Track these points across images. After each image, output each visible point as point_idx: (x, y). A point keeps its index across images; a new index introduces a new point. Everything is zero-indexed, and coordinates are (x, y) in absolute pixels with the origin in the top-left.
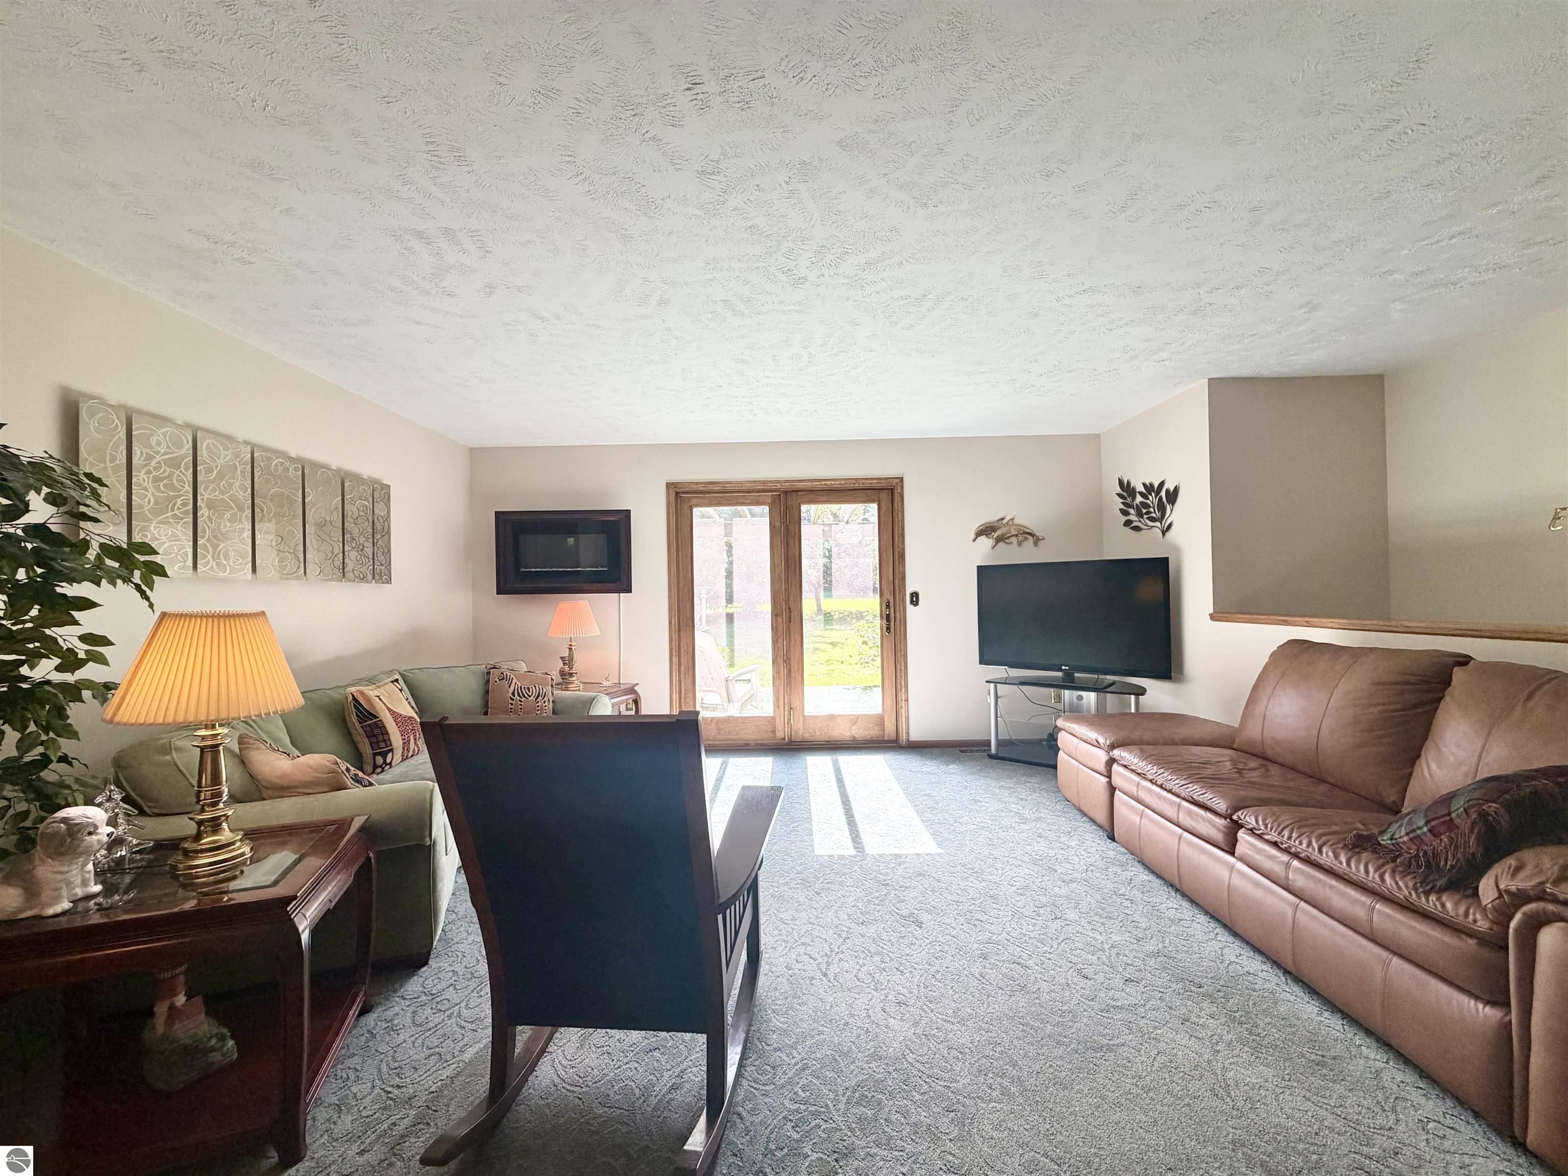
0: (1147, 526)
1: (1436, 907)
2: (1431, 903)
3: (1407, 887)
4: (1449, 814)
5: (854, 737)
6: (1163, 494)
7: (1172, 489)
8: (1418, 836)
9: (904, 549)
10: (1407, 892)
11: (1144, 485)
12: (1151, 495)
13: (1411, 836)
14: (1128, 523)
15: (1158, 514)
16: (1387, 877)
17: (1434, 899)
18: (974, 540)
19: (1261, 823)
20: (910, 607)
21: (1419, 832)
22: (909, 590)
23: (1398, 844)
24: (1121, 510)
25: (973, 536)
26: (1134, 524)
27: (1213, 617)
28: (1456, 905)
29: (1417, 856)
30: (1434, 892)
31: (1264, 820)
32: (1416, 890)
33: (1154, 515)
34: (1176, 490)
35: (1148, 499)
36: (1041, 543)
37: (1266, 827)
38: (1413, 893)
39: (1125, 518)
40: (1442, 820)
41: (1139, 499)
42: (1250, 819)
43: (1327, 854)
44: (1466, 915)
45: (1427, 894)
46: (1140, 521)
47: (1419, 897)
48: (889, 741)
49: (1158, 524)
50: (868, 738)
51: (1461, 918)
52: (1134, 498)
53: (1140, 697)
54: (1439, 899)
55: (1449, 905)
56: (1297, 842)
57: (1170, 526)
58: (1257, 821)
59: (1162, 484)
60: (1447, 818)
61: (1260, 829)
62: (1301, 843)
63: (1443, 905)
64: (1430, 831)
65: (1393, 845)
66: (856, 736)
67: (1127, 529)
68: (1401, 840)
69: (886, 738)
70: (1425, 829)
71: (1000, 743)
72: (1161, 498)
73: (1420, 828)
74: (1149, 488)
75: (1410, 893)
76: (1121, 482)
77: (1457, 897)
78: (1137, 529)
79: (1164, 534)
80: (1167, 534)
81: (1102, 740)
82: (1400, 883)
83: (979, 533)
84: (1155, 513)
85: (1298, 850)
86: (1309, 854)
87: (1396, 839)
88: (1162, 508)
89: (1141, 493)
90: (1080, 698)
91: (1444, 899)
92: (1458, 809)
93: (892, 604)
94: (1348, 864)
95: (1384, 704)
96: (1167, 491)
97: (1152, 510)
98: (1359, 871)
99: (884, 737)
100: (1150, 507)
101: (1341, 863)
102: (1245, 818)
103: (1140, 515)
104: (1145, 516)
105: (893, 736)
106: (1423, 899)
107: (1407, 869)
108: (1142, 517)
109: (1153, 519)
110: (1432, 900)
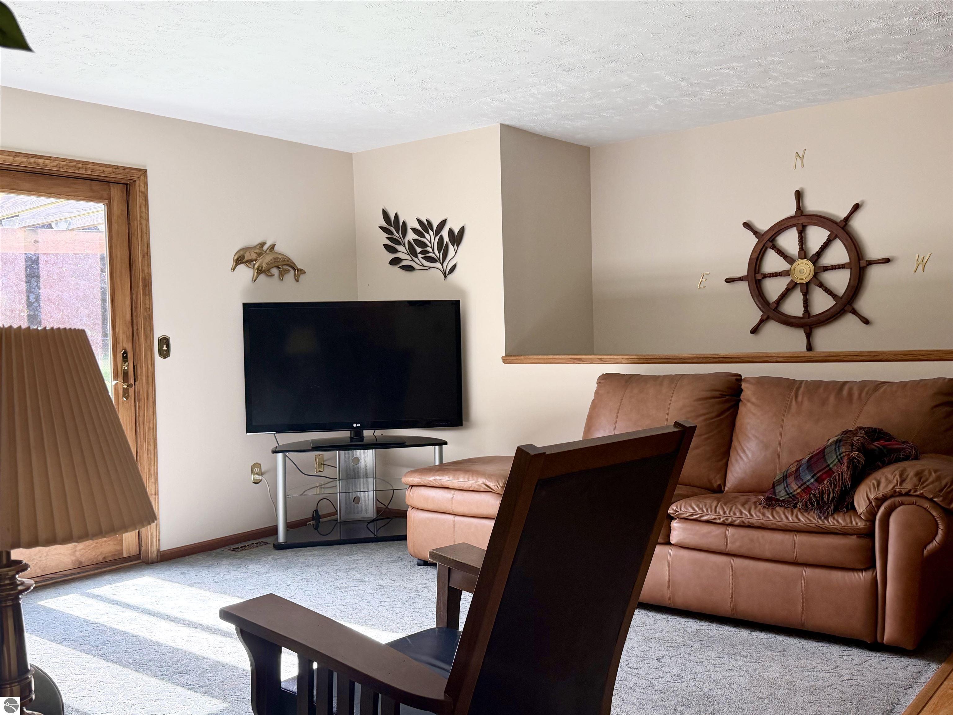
0: (423, 266)
1: (834, 524)
2: (831, 523)
3: (814, 518)
4: (828, 466)
5: (81, 562)
6: (445, 233)
7: (456, 231)
8: (808, 486)
9: (150, 275)
10: (816, 522)
11: (420, 221)
12: (428, 233)
13: (803, 488)
14: (395, 262)
15: (437, 254)
16: (800, 516)
17: (832, 520)
18: (233, 269)
19: (697, 509)
20: (158, 359)
21: (808, 484)
22: (158, 334)
23: (794, 496)
24: (386, 246)
25: (231, 263)
26: (404, 263)
27: (505, 360)
28: (844, 520)
29: (810, 499)
30: (830, 516)
31: (698, 506)
32: (820, 518)
33: (431, 255)
34: (462, 231)
35: (424, 237)
36: (302, 277)
37: (703, 511)
38: (820, 521)
39: (392, 256)
40: (824, 471)
41: (411, 236)
42: (687, 509)
43: (756, 515)
44: (851, 522)
45: (826, 518)
46: (413, 261)
47: (823, 522)
48: (130, 559)
49: (438, 265)
50: (100, 559)
51: (850, 525)
52: (404, 234)
53: (443, 446)
54: (834, 519)
55: (840, 521)
56: (732, 514)
57: (454, 268)
58: (694, 509)
59: (443, 224)
60: (827, 469)
61: (698, 514)
62: (735, 514)
63: (838, 522)
64: (816, 480)
65: (790, 497)
66: (83, 559)
67: (396, 269)
68: (796, 493)
69: (125, 555)
70: (812, 480)
71: (289, 526)
72: (441, 238)
73: (808, 481)
74: (426, 226)
75: (818, 521)
76: (385, 214)
77: (841, 514)
78: (408, 268)
79: (445, 276)
80: (450, 277)
81: (492, 485)
82: (810, 518)
83: (240, 260)
84: (434, 253)
85: (734, 519)
86: (743, 519)
87: (791, 493)
88: (443, 248)
89: (414, 230)
90: (357, 460)
91: (836, 517)
92: (833, 461)
93: (130, 355)
94: (773, 517)
95: (704, 414)
96: (451, 231)
97: (429, 249)
98: (782, 519)
99: (122, 553)
100: (427, 246)
101: (768, 517)
102: (681, 510)
103: (412, 252)
104: (420, 256)
105: (134, 550)
106: (826, 522)
107: (806, 509)
108: (416, 257)
109: (432, 260)
110: (831, 521)
